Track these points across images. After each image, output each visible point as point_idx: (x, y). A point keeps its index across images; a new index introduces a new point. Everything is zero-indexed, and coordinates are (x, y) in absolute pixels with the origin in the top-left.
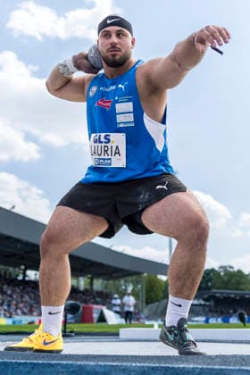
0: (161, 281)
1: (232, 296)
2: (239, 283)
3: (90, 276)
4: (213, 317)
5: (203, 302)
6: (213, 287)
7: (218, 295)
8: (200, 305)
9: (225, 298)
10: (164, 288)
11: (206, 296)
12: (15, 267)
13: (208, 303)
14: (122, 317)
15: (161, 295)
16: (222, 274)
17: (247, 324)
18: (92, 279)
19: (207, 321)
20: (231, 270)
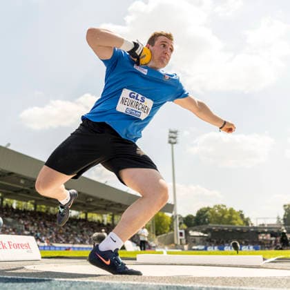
0: (168, 217)
1: (226, 229)
2: (230, 218)
3: (111, 213)
4: (211, 245)
5: (202, 234)
6: (209, 222)
7: (214, 228)
8: (200, 236)
9: (219, 230)
10: (169, 223)
11: (204, 229)
12: (55, 207)
13: (206, 235)
14: (137, 245)
15: (169, 228)
16: (217, 211)
17: (239, 252)
18: (113, 216)
19: (206, 249)
20: (224, 208)
